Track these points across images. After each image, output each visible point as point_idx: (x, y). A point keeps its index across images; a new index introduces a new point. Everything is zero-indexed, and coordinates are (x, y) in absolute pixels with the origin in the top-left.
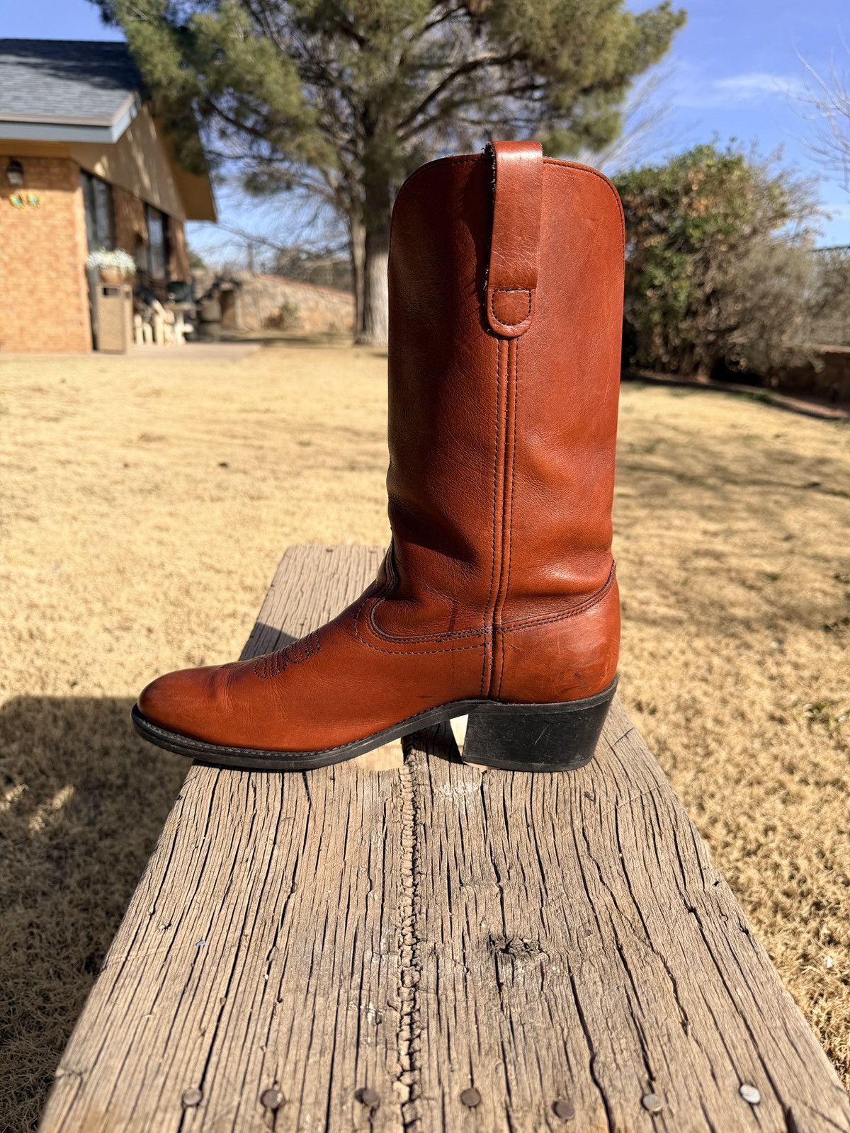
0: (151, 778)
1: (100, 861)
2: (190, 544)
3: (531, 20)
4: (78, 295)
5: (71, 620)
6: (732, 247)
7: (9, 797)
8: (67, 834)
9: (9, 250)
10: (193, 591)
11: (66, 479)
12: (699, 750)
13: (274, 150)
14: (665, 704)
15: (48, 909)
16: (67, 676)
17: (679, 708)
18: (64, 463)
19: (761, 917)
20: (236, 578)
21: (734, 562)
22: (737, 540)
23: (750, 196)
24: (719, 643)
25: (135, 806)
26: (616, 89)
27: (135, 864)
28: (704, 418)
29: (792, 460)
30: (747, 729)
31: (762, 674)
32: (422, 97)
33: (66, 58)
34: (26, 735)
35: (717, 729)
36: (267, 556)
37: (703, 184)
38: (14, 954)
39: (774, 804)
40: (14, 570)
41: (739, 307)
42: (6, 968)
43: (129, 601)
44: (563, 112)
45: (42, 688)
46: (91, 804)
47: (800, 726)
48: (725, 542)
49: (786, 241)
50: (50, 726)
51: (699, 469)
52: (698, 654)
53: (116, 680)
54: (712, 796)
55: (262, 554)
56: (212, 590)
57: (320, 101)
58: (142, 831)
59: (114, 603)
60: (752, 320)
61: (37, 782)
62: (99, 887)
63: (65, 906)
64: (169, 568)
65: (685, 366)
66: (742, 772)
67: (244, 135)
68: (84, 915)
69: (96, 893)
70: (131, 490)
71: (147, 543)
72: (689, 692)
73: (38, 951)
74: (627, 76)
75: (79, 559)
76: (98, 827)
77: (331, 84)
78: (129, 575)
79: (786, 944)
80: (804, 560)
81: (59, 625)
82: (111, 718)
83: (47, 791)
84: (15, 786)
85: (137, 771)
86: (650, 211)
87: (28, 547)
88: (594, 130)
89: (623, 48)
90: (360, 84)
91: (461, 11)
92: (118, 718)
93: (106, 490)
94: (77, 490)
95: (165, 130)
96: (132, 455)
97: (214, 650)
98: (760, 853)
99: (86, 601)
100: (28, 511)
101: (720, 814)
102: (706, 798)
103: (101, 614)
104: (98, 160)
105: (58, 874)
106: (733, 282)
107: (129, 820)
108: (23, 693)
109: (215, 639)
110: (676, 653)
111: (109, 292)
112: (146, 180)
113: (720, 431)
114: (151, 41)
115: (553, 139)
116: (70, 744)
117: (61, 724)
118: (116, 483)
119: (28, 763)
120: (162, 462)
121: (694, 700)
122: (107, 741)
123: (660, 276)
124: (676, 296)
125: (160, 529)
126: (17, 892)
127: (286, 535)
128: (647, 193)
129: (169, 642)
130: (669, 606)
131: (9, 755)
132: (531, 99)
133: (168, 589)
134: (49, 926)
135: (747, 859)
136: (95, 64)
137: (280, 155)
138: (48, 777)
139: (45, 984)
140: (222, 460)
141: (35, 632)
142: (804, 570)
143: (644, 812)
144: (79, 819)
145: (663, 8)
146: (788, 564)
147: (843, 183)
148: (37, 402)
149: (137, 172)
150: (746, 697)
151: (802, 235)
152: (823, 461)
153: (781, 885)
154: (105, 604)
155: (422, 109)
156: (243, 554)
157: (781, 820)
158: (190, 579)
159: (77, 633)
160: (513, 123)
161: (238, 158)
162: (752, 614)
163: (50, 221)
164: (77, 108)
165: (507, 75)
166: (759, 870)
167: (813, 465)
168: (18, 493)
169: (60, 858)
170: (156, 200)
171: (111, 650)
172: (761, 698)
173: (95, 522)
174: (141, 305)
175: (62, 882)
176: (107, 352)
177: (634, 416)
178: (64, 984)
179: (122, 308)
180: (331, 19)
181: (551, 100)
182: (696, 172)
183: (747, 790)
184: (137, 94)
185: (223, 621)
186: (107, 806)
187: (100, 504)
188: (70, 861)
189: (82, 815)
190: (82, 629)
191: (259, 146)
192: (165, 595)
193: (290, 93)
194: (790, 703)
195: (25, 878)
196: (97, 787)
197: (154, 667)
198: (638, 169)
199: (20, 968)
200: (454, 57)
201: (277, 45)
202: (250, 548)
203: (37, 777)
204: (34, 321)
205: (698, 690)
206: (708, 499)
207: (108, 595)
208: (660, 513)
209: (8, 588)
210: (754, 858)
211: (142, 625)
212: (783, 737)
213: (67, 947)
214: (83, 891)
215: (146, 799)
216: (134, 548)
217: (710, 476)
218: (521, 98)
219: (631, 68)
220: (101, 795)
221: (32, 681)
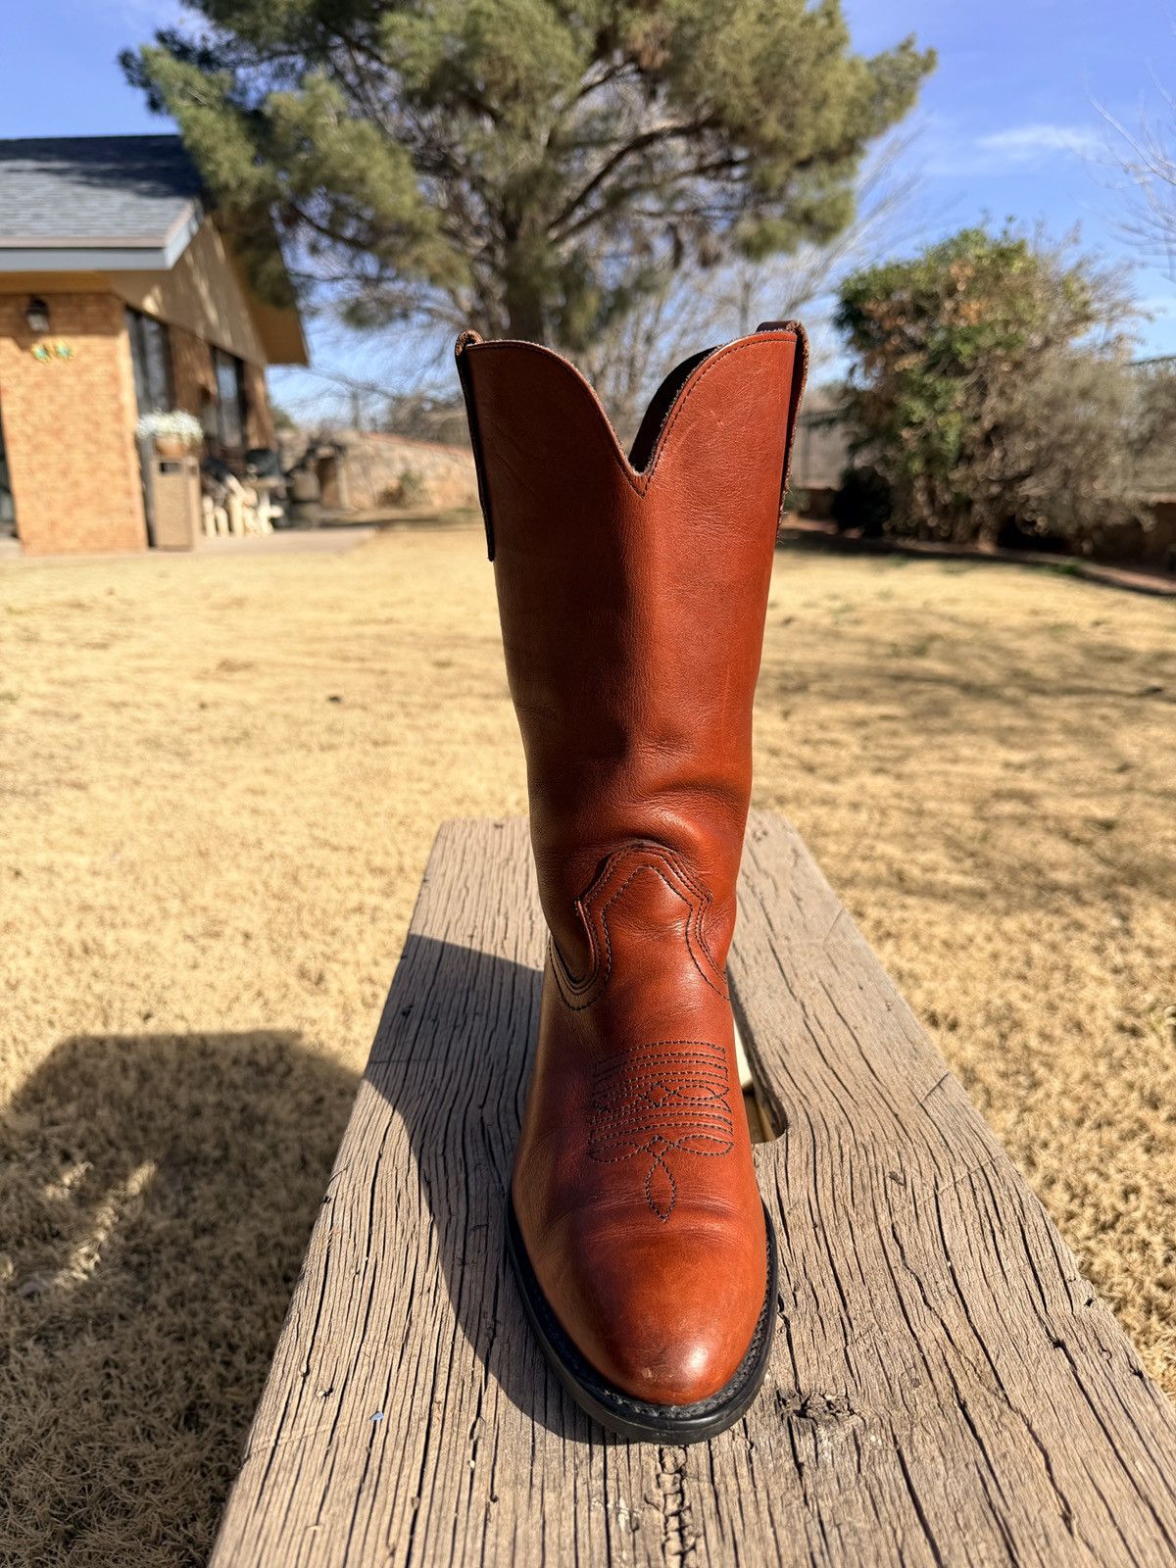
0: (260, 1147)
1: (197, 1269)
2: (295, 812)
3: (725, 74)
4: (126, 473)
5: (139, 926)
6: (1018, 365)
7: (67, 1180)
8: (149, 1231)
9: (33, 418)
10: (303, 877)
11: (121, 728)
12: (1021, 1079)
13: (383, 266)
14: (970, 1015)
15: (129, 1340)
16: (138, 1006)
17: (990, 1019)
18: (118, 706)
19: (1129, 1320)
20: (361, 857)
21: (1050, 805)
22: (1052, 774)
23: (1038, 295)
24: (1039, 923)
25: (241, 1187)
26: (844, 160)
27: (244, 1271)
28: (992, 602)
29: (1120, 657)
30: (1087, 1047)
31: (1102, 964)
32: (581, 185)
33: (101, 159)
34: (87, 1091)
35: (1046, 1048)
36: (401, 823)
37: (972, 281)
38: (85, 1406)
39: (1133, 1153)
40: (58, 859)
41: (1031, 446)
42: (76, 1426)
43: (217, 896)
44: (773, 193)
45: (105, 1024)
46: (179, 1187)
47: (1161, 1039)
48: (1036, 777)
49: (1091, 354)
50: (118, 1077)
51: (991, 676)
52: (1010, 940)
53: (205, 1008)
54: (1045, 1145)
55: (394, 821)
56: (329, 875)
57: (443, 200)
58: (252, 1224)
59: (197, 900)
60: (1051, 462)
61: (105, 1158)
62: (197, 1305)
63: (151, 1336)
64: (269, 847)
65: (960, 530)
66: (1084, 1109)
67: (341, 248)
68: (181, 1348)
69: (194, 1314)
70: (212, 740)
71: (236, 813)
72: (1002, 996)
73: (118, 1401)
74: (860, 142)
75: (145, 840)
76: (190, 1220)
77: (457, 175)
78: (214, 859)
79: (1168, 1359)
80: (1148, 798)
81: (124, 934)
82: (200, 1063)
83: (119, 1170)
84: (74, 1164)
85: (241, 1137)
86: (901, 321)
87: (75, 826)
88: (818, 216)
89: (852, 103)
90: (496, 174)
91: (629, 68)
92: (210, 1062)
93: (178, 741)
94: (138, 743)
95: (236, 249)
96: (211, 691)
97: (336, 961)
98: (1120, 1227)
99: (159, 899)
100: (73, 776)
101: (1058, 1171)
102: (1036, 1148)
103: (179, 916)
104: (147, 291)
105: (140, 1288)
106: (1021, 412)
107: (233, 1208)
108: (78, 1031)
109: (336, 945)
110: (979, 940)
111: (169, 467)
112: (212, 314)
113: (1017, 619)
114: (213, 132)
115: (762, 232)
116: (146, 1101)
117: (133, 1074)
118: (191, 730)
119: (90, 1132)
120: (252, 698)
121: (1010, 1007)
122: (197, 1096)
123: (919, 409)
124: (942, 436)
125: (253, 792)
126: (85, 1317)
127: (425, 793)
128: (896, 297)
129: (274, 952)
130: (964, 873)
131: (65, 1120)
132: (729, 179)
133: (269, 876)
134: (131, 1364)
135: (1101, 1236)
136: (139, 165)
137: (390, 273)
138: (118, 1149)
139: (130, 1449)
140: (333, 692)
141: (91, 945)
142: (1150, 813)
143: (975, 1199)
144: (164, 1208)
145: (904, 48)
146: (1126, 806)
147: (1168, 271)
148: (78, 621)
149: (201, 306)
150: (1081, 1000)
151: (1115, 344)
152: (1163, 656)
153: (1153, 1272)
154: (184, 900)
155: (581, 200)
156: (368, 823)
157: (1145, 1176)
158: (298, 860)
159: (148, 943)
160: (706, 213)
161: (335, 279)
162: (1081, 878)
163: (86, 378)
164: (119, 225)
165: (696, 149)
166: (1121, 1252)
167: (1150, 663)
168: (58, 750)
169: (141, 1265)
170: (226, 340)
171: (195, 967)
172: (1104, 1000)
173: (165, 787)
174: (211, 483)
175: (145, 1301)
176: (168, 549)
177: (894, 604)
178: (157, 1447)
179: (186, 488)
180: (453, 88)
181: (756, 178)
182: (962, 267)
183: (1094, 1135)
184: (198, 202)
185: (346, 918)
186: (201, 1188)
187: (170, 762)
188: (155, 1269)
189: (168, 1203)
190: (155, 939)
191: (363, 262)
192: (266, 885)
193: (401, 191)
194: (1145, 1006)
195: (95, 1296)
196: (187, 1163)
197: (256, 988)
198: (881, 265)
199: (95, 1427)
200: (622, 128)
201: (380, 126)
202: (377, 814)
203: (104, 1151)
204: (68, 511)
205: (1014, 991)
206: (1008, 718)
207: (188, 888)
208: (941, 739)
209: (51, 885)
210: (1111, 1233)
211: (236, 929)
212: (1140, 1055)
213: (158, 1393)
214: (176, 1313)
215: (254, 1176)
216: (219, 821)
217: (1007, 685)
218: (715, 178)
219: (863, 130)
220: (192, 1172)
221: (91, 1014)
